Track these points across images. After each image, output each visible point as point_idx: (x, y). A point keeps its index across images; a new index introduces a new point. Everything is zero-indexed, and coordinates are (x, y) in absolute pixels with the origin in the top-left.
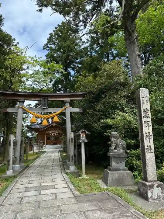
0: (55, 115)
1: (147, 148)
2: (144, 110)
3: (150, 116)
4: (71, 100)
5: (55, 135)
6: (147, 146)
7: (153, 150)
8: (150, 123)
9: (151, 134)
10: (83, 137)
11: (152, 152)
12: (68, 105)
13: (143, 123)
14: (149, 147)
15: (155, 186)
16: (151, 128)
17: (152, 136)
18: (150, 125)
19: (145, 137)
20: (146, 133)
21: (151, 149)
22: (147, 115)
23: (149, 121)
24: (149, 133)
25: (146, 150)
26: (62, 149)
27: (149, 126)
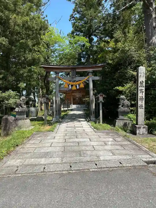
0: (81, 82)
1: (139, 106)
2: (141, 82)
3: (144, 86)
4: (93, 71)
5: (79, 96)
6: (140, 105)
7: (144, 107)
8: (144, 91)
9: (144, 97)
10: (101, 99)
11: (143, 109)
12: (90, 74)
13: (139, 90)
14: (141, 105)
15: (142, 128)
16: (144, 93)
17: (144, 99)
18: (144, 92)
19: (139, 99)
20: (140, 97)
21: (142, 106)
22: (142, 85)
23: (143, 89)
24: (142, 97)
25: (139, 107)
26: (86, 108)
27: (142, 93)
